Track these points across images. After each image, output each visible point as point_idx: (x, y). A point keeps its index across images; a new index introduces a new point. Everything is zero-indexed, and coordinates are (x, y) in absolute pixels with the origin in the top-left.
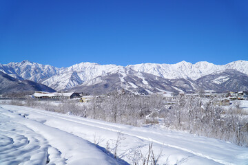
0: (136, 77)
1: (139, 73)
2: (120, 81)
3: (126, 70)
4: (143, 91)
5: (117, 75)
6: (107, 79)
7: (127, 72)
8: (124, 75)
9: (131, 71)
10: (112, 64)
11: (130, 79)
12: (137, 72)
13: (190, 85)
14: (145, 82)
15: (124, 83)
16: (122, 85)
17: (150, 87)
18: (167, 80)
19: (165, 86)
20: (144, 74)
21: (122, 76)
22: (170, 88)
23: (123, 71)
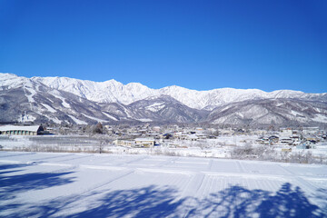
0: (52, 97)
1: (55, 91)
2: (27, 101)
3: (34, 84)
4: (64, 116)
5: (20, 91)
6: (5, 97)
7: (37, 87)
8: (33, 92)
9: (42, 87)
10: (10, 73)
11: (43, 98)
12: (51, 89)
13: (123, 111)
14: (66, 105)
15: (35, 104)
16: (31, 107)
17: (74, 112)
18: (94, 103)
19: (94, 111)
20: (63, 93)
21: (29, 93)
22: (100, 115)
23: (30, 85)
